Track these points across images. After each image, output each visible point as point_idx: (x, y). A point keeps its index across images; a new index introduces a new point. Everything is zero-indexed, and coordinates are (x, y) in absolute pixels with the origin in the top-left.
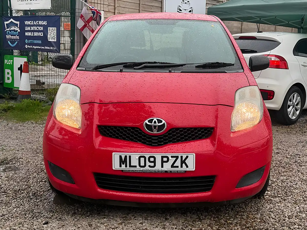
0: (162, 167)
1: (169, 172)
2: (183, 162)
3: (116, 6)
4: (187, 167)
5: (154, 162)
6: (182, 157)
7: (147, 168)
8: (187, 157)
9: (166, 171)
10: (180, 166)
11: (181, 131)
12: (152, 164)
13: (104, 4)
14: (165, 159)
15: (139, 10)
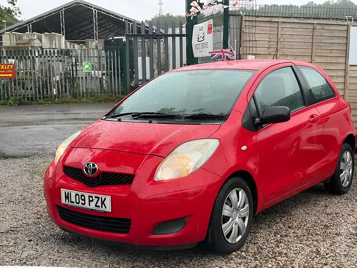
0: (90, 205)
1: (94, 210)
2: (103, 203)
3: (278, 48)
4: (106, 208)
5: (84, 200)
6: (101, 198)
7: (80, 205)
8: (105, 199)
9: (92, 209)
10: (101, 207)
11: (110, 176)
12: (83, 202)
13: (256, 47)
14: (91, 199)
15: (312, 49)
